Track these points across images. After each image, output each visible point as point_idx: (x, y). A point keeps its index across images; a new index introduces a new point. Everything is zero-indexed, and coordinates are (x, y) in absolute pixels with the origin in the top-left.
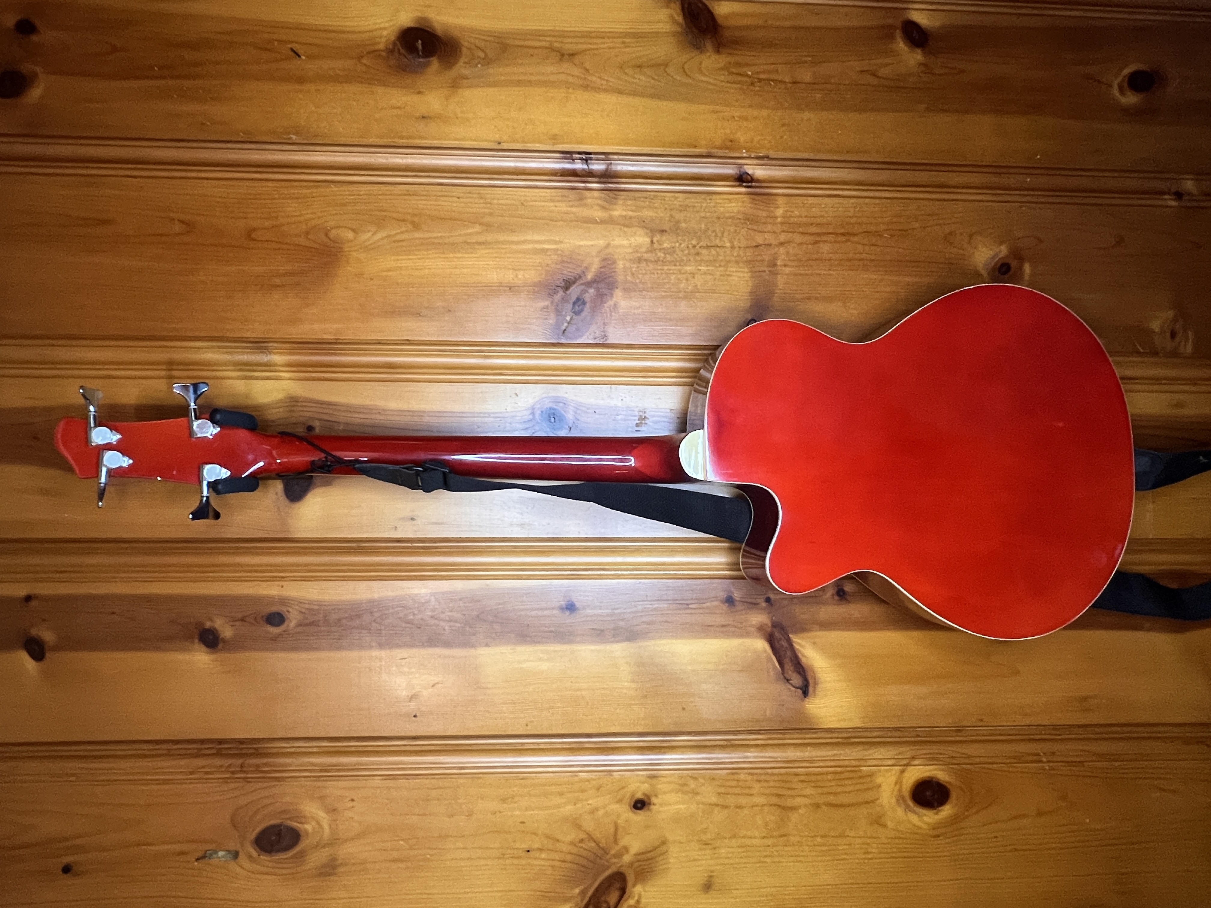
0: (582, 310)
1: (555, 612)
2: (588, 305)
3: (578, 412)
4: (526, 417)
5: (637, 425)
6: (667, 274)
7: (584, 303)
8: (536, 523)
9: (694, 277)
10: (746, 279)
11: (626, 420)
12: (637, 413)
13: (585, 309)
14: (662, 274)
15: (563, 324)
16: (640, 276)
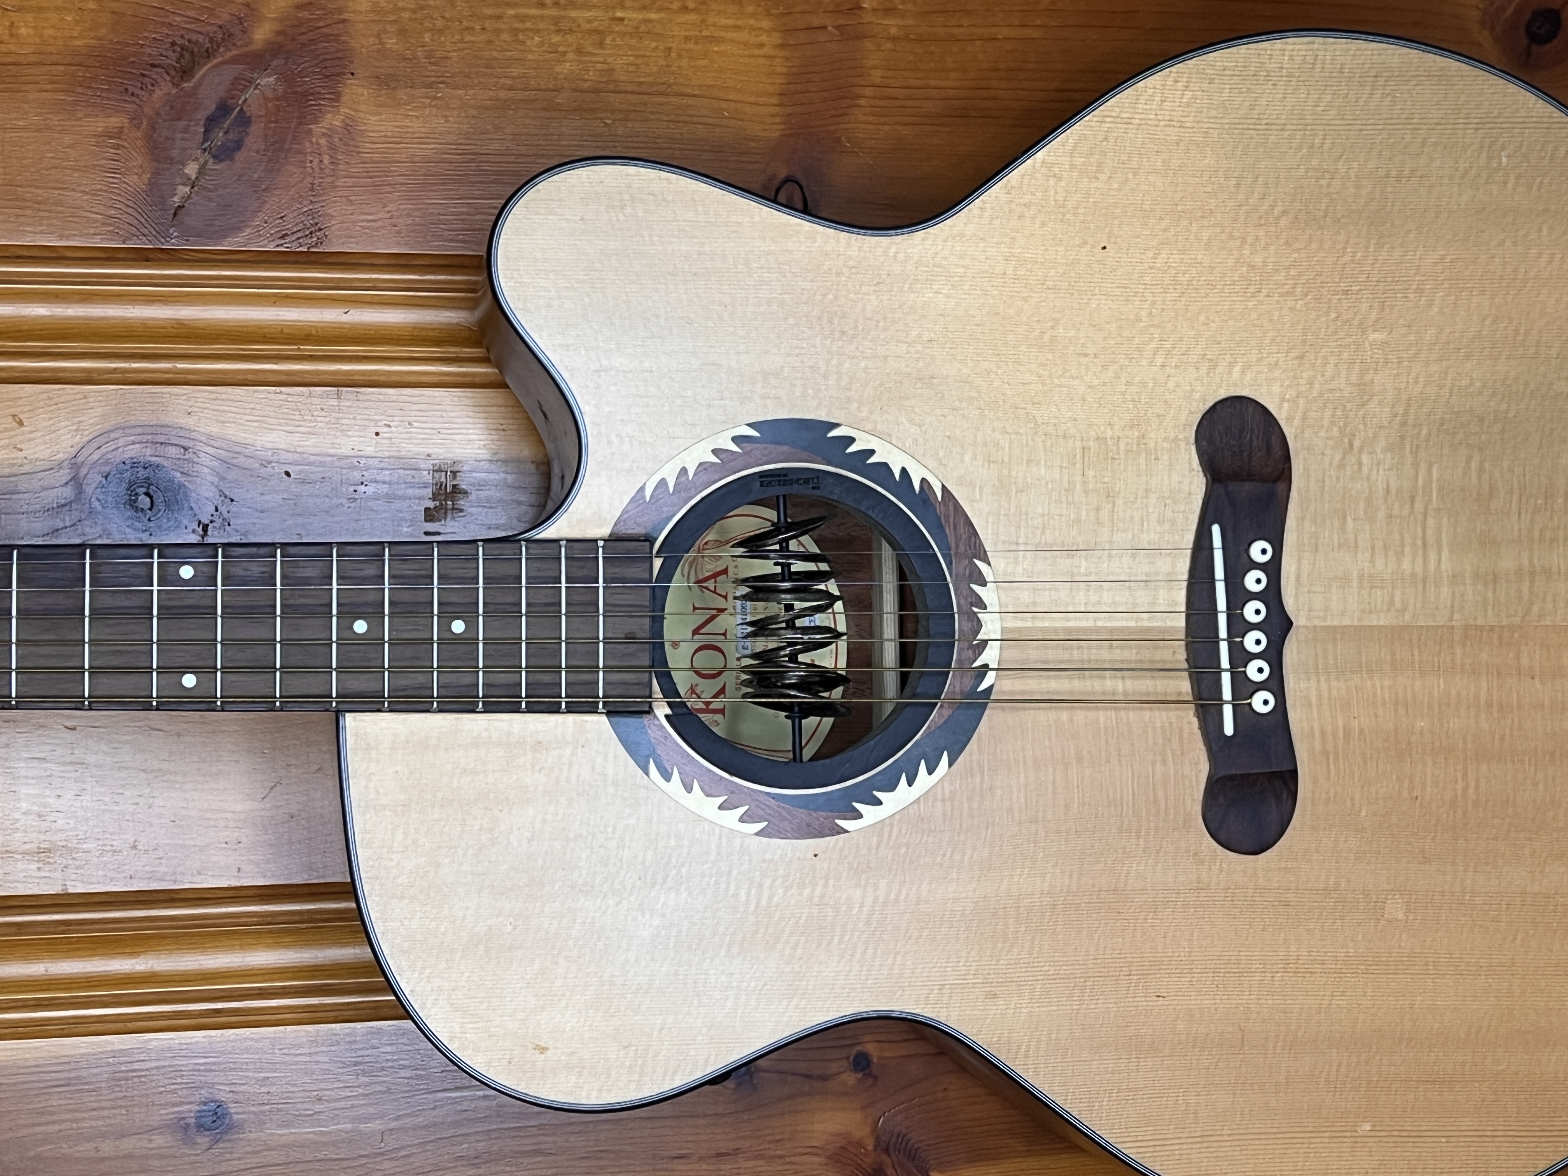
0: (238, 145)
1: (158, 1140)
2: (256, 129)
3: (231, 476)
4: (52, 493)
5: (430, 515)
6: (515, 31)
7: (244, 121)
8: (90, 845)
9: (601, 44)
10: (766, 50)
11: (390, 498)
12: (428, 478)
13: (248, 141)
14: (498, 31)
15: (174, 186)
16: (427, 38)
